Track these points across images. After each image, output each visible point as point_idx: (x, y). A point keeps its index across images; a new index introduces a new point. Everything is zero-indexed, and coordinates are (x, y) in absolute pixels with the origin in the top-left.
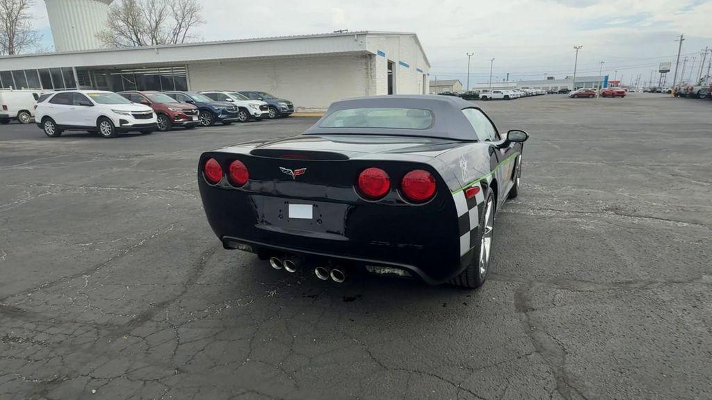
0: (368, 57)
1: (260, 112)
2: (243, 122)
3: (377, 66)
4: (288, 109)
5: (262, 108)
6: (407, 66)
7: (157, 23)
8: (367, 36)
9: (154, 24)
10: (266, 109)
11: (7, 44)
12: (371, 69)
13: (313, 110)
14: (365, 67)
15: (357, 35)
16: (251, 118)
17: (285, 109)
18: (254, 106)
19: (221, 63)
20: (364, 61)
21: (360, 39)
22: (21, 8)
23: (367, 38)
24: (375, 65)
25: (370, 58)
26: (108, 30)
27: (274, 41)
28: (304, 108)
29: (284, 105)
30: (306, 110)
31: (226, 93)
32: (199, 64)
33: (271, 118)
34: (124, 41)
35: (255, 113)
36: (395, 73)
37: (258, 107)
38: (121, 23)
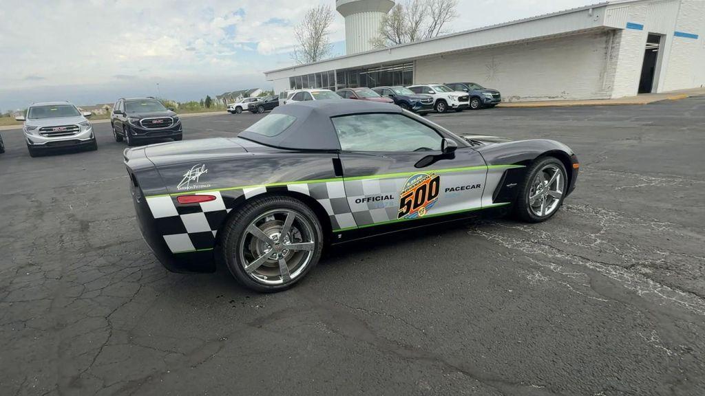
0: (611, 34)
1: (458, 103)
2: (441, 113)
3: (622, 43)
4: (493, 99)
5: (461, 99)
6: (695, 37)
7: (417, 23)
8: (607, 8)
9: (414, 25)
10: (466, 100)
11: (312, 54)
12: (612, 48)
13: (529, 99)
14: (604, 46)
15: (593, 9)
16: (449, 109)
17: (489, 99)
18: (453, 98)
19: (442, 56)
20: (604, 38)
21: (597, 13)
22: (324, 27)
23: (607, 11)
24: (619, 43)
25: (614, 35)
26: (378, 35)
27: (493, 29)
28: (519, 98)
29: (489, 95)
30: (521, 100)
31: (430, 86)
32: (424, 59)
33: (473, 109)
34: (389, 43)
35: (453, 105)
36: (663, 47)
37: (457, 99)
38: (389, 28)
